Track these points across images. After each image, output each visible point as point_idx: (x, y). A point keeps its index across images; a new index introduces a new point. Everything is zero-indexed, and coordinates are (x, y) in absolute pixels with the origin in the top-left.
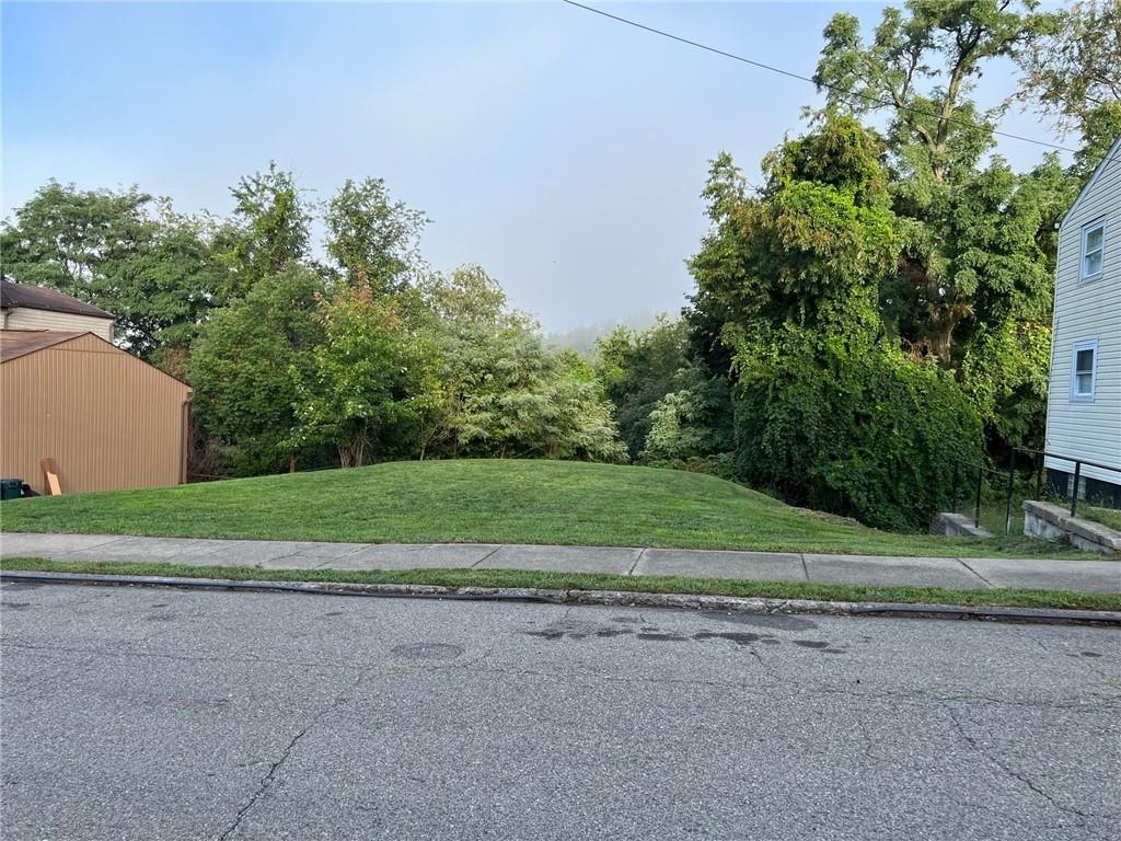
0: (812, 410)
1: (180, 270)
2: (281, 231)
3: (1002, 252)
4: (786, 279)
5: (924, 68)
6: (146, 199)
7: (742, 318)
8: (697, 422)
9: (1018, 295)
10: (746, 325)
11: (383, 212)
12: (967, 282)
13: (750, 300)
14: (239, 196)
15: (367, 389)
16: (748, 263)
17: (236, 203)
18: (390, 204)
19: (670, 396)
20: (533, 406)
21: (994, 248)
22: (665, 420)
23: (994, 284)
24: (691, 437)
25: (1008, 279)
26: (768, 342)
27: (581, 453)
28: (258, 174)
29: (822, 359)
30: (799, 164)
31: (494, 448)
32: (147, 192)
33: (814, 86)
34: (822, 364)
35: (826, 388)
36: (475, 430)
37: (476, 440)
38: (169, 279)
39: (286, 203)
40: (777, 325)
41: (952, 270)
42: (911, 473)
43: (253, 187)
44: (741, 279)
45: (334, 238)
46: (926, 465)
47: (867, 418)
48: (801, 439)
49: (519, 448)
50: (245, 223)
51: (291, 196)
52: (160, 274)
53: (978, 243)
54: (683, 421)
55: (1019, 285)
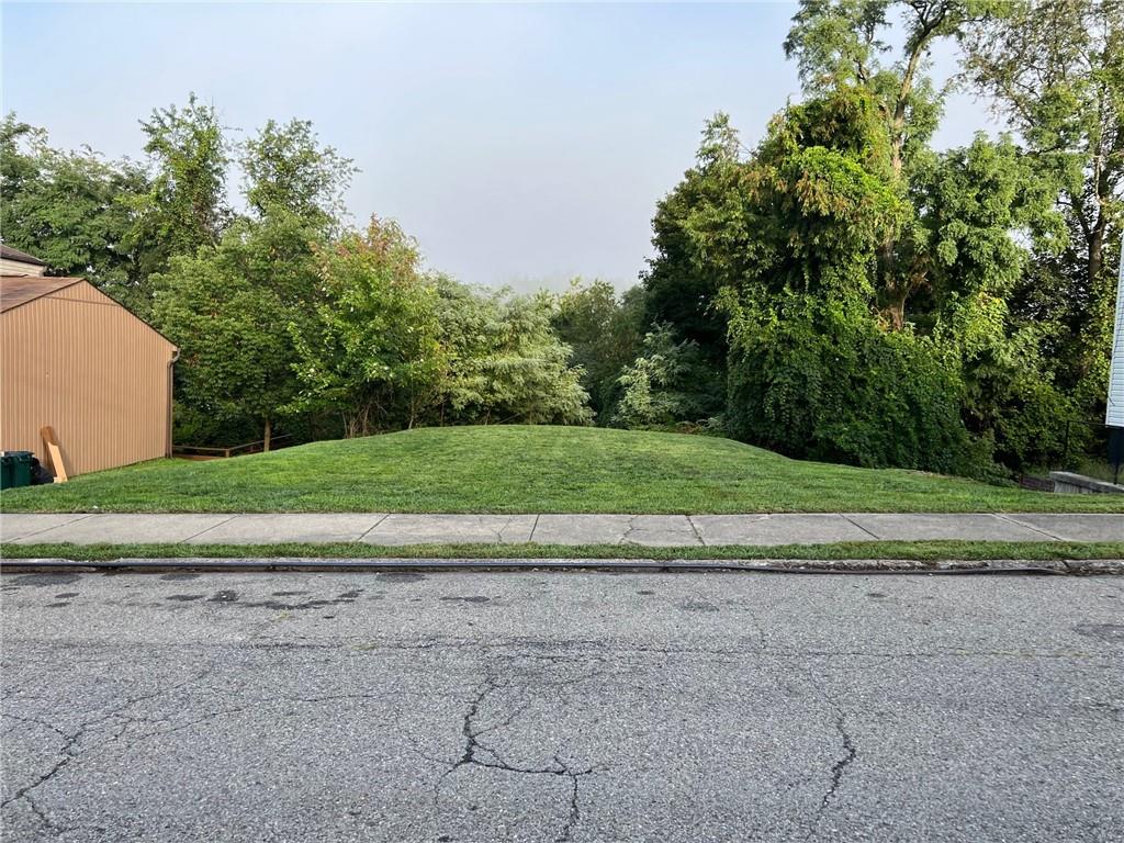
0: (815, 373)
1: (78, 213)
2: (198, 175)
3: (984, 225)
4: (795, 242)
5: (878, 43)
6: (23, 130)
7: (736, 280)
8: (671, 387)
9: (993, 265)
10: (740, 288)
11: (308, 157)
12: (949, 252)
13: (753, 264)
14: (152, 131)
15: (384, 351)
16: (752, 227)
17: (148, 139)
18: (319, 150)
19: (640, 361)
21: (975, 222)
22: (637, 380)
23: (975, 255)
25: (987, 248)
28: (173, 106)
29: (821, 325)
32: (25, 122)
33: (783, 52)
34: (820, 329)
35: (825, 355)
38: (67, 223)
39: (207, 141)
40: (776, 289)
41: (935, 240)
42: (907, 434)
43: (168, 122)
44: (745, 243)
45: (253, 185)
46: (920, 428)
47: (862, 382)
48: (802, 403)
49: (503, 414)
50: (155, 169)
51: (214, 134)
52: (54, 215)
53: (961, 215)
54: (655, 385)
55: (997, 257)
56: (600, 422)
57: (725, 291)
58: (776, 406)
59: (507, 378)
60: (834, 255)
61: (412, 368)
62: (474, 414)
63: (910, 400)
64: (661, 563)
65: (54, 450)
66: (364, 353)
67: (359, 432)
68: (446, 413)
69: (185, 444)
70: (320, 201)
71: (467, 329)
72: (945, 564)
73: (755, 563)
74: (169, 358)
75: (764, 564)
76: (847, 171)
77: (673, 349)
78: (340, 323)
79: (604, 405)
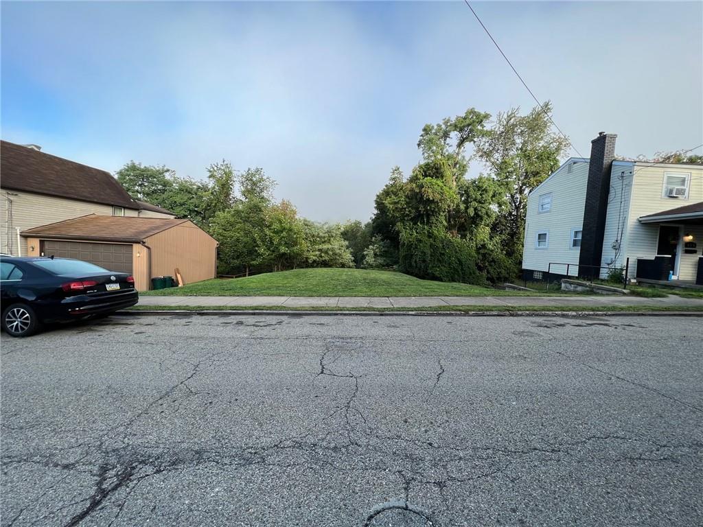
0: (428, 252)
1: (186, 198)
2: (225, 186)
3: (482, 203)
4: (421, 208)
5: (448, 144)
6: (168, 171)
7: (402, 220)
8: (381, 256)
9: (486, 216)
10: (403, 223)
11: (261, 180)
12: (471, 212)
13: (408, 215)
14: (210, 171)
15: (286, 243)
16: (407, 203)
17: (209, 174)
18: (265, 177)
19: (371, 247)
20: (333, 250)
21: (480, 202)
22: (370, 253)
23: (480, 213)
24: (380, 261)
25: (484, 211)
26: (411, 229)
27: (343, 266)
28: (217, 163)
29: (430, 235)
30: (425, 172)
31: (318, 264)
32: (169, 168)
33: (417, 147)
34: (430, 237)
35: (431, 245)
36: (314, 258)
37: (314, 261)
38: (182, 201)
39: (228, 175)
40: (415, 224)
41: (467, 208)
42: (458, 272)
43: (215, 168)
44: (405, 209)
45: (243, 189)
46: (462, 269)
47: (443, 254)
48: (424, 261)
49: (325, 264)
50: (211, 184)
51: (231, 172)
52: (178, 199)
53: (475, 200)
54: (375, 255)
55: (487, 214)
56: (357, 267)
57: (399, 224)
58: (416, 262)
59: (326, 253)
60: (434, 213)
61: (295, 249)
62: (315, 264)
63: (459, 260)
64: (380, 313)
65: (179, 276)
66: (280, 244)
67: (278, 270)
68: (306, 264)
69: (220, 274)
70: (265, 194)
71: (313, 236)
72: (471, 313)
73: (410, 313)
74: (216, 246)
75: (413, 313)
76: (438, 185)
77: (382, 243)
78: (272, 234)
79: (359, 261)
